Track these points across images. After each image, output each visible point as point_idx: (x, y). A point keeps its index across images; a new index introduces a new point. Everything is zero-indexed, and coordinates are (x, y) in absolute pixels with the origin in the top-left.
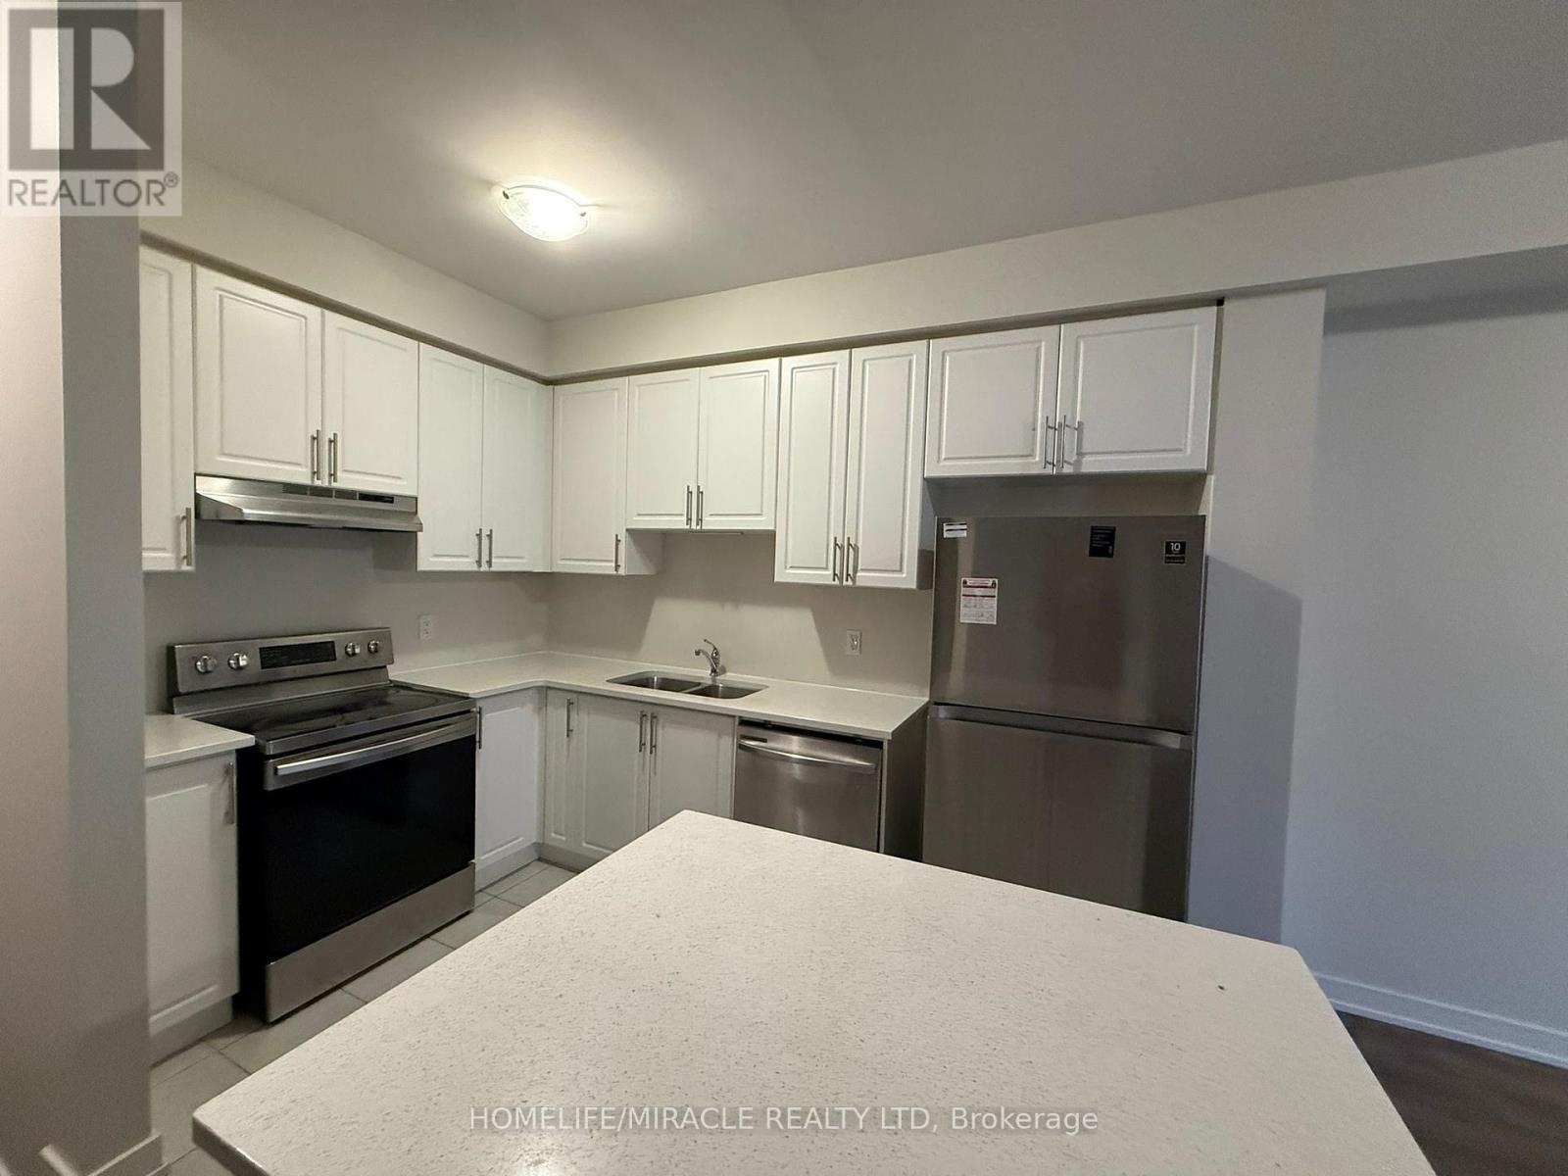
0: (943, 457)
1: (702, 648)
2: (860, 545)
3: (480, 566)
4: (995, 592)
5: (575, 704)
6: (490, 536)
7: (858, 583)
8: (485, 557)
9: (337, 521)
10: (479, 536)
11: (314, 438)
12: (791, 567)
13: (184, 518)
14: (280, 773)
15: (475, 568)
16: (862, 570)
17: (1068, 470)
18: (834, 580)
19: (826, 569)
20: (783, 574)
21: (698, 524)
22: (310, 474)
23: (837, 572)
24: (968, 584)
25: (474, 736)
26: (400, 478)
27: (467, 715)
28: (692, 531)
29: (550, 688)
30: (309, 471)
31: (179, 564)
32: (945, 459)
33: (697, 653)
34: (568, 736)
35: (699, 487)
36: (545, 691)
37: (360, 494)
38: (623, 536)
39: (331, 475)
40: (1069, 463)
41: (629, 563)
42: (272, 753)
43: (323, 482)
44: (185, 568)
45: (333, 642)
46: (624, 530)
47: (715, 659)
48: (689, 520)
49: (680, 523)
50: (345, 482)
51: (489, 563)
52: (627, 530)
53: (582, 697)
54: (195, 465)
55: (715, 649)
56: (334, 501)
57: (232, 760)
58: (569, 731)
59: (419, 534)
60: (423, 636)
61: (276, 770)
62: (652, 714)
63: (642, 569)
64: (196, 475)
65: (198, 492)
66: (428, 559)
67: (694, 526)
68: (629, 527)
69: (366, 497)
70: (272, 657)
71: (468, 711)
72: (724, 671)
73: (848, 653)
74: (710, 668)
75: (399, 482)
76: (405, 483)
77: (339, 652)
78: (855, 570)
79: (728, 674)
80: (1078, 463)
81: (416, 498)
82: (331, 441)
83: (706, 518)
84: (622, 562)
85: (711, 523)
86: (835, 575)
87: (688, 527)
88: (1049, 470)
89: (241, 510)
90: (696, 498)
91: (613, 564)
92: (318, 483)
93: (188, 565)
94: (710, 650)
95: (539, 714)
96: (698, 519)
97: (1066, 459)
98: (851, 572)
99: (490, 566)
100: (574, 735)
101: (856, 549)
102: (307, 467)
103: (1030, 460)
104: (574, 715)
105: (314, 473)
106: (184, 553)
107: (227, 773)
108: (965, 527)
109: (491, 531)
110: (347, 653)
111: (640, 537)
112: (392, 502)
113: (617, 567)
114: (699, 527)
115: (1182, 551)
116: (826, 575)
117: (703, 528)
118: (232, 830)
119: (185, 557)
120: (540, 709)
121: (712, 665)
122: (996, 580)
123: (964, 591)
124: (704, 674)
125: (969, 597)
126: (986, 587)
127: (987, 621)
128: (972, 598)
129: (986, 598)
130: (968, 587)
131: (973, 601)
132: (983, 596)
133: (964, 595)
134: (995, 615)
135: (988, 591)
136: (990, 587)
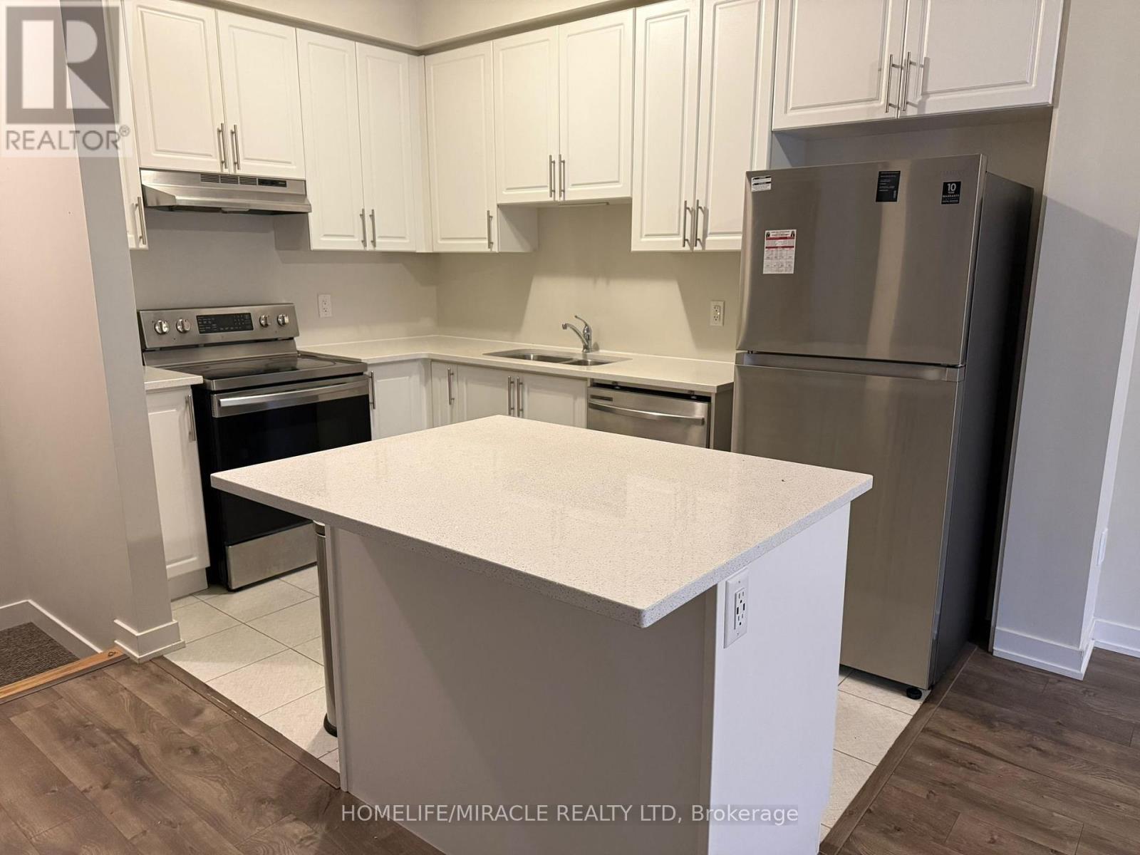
0: (791, 107)
1: (569, 322)
2: (710, 208)
3: (365, 245)
4: (793, 243)
5: (456, 375)
6: (372, 216)
7: (709, 248)
8: (369, 238)
9: (245, 204)
10: (362, 216)
11: (219, 131)
12: (646, 235)
13: (137, 205)
14: (222, 405)
15: (360, 247)
16: (711, 234)
17: (911, 112)
18: (684, 246)
19: (678, 235)
20: (640, 243)
21: (560, 196)
22: (219, 164)
23: (688, 237)
24: (771, 236)
25: (367, 396)
26: (290, 163)
27: (361, 377)
28: (555, 203)
29: (433, 360)
30: (218, 161)
31: (137, 244)
32: (793, 109)
33: (565, 327)
34: (450, 403)
35: (560, 156)
36: (429, 363)
37: (259, 180)
38: (494, 212)
39: (235, 163)
40: (913, 105)
41: (502, 240)
42: (215, 389)
43: (229, 171)
44: (142, 246)
45: (249, 314)
46: (496, 206)
47: (586, 337)
48: (552, 191)
49: (543, 196)
50: (246, 169)
51: (374, 242)
52: (498, 206)
53: (460, 368)
54: (140, 162)
55: (586, 325)
56: (239, 187)
57: (189, 393)
58: (451, 399)
59: (310, 214)
60: (323, 314)
61: (219, 403)
62: (518, 380)
63: (515, 246)
64: (141, 169)
65: (143, 183)
66: (320, 239)
67: (557, 198)
68: (499, 202)
69: (264, 182)
70: (208, 324)
71: (361, 374)
72: (597, 348)
73: (711, 324)
74: (582, 345)
75: (289, 166)
76: (294, 167)
77: (255, 324)
78: (705, 235)
79: (601, 351)
80: (921, 105)
81: (305, 181)
82: (232, 133)
83: (569, 189)
84: (495, 239)
85: (575, 194)
86: (685, 240)
87: (552, 199)
88: (893, 114)
89: (174, 197)
90: (557, 166)
91: (486, 242)
92: (226, 171)
93: (144, 244)
94: (581, 328)
95: (425, 385)
96: (561, 191)
97: (909, 100)
98: (700, 236)
99: (375, 246)
100: (456, 403)
101: (705, 212)
102: (216, 158)
103: (875, 104)
104: (454, 384)
105: (222, 162)
106: (140, 234)
107: (187, 402)
108: (769, 180)
109: (373, 211)
110: (262, 325)
111: (510, 211)
112: (285, 185)
113: (490, 243)
114: (562, 199)
115: (958, 191)
116: (678, 241)
117: (566, 199)
118: (194, 445)
119: (140, 238)
120: (426, 381)
121: (583, 341)
122: (795, 231)
123: (767, 243)
124: (577, 351)
125: (771, 249)
126: (786, 238)
127: (786, 271)
128: (774, 249)
129: (786, 249)
130: (771, 239)
131: (774, 253)
132: (783, 247)
133: (767, 248)
134: (793, 265)
135: (787, 243)
136: (790, 238)
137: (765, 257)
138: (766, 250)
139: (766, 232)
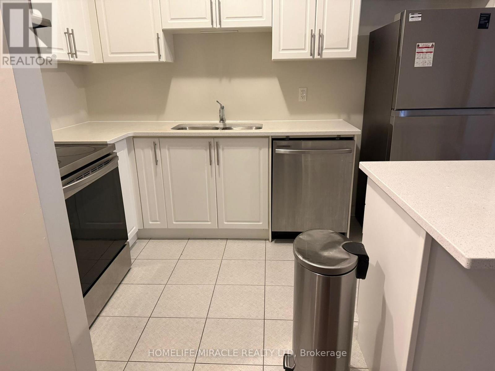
4: (432, 50)
5: (158, 145)
7: (323, 57)
8: (73, 51)
16: (325, 48)
18: (310, 56)
19: (305, 49)
20: (278, 54)
21: (219, 24)
23: (311, 51)
24: (420, 46)
25: (118, 168)
38: (162, 35)
41: (165, 53)
48: (212, 21)
51: (75, 54)
58: (157, 161)
63: (169, 58)
74: (220, 118)
78: (322, 49)
83: (223, 20)
84: (162, 54)
91: (157, 55)
98: (320, 51)
99: (76, 57)
100: (159, 163)
104: (158, 151)
108: (421, 15)
113: (160, 56)
116: (305, 53)
122: (434, 43)
123: (417, 50)
124: (217, 122)
125: (420, 53)
126: (428, 47)
127: (427, 65)
128: (421, 53)
129: (428, 53)
130: (420, 48)
131: (422, 55)
132: (426, 52)
133: (417, 53)
134: (432, 62)
135: (429, 50)
136: (431, 47)
137: (416, 58)
138: (416, 54)
139: (417, 44)
